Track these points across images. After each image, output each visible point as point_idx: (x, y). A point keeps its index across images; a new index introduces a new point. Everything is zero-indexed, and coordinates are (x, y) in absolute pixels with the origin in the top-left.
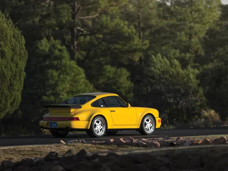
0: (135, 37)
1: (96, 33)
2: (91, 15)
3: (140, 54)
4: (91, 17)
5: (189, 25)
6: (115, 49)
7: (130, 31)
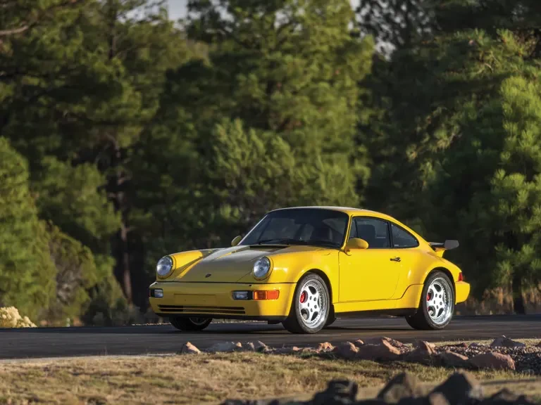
0: (125, 84)
1: (24, 73)
2: (10, 28)
3: (137, 130)
4: (8, 32)
5: (268, 57)
6: (72, 115)
7: (110, 69)
